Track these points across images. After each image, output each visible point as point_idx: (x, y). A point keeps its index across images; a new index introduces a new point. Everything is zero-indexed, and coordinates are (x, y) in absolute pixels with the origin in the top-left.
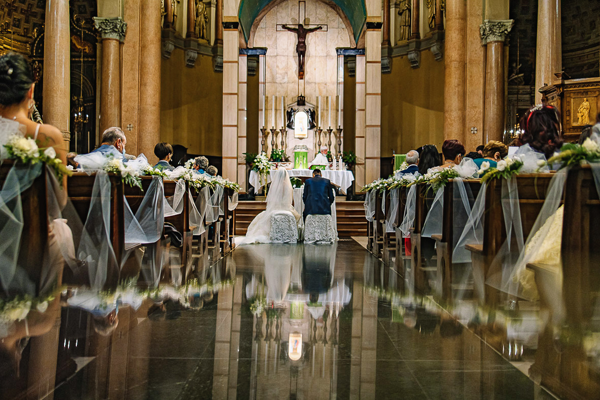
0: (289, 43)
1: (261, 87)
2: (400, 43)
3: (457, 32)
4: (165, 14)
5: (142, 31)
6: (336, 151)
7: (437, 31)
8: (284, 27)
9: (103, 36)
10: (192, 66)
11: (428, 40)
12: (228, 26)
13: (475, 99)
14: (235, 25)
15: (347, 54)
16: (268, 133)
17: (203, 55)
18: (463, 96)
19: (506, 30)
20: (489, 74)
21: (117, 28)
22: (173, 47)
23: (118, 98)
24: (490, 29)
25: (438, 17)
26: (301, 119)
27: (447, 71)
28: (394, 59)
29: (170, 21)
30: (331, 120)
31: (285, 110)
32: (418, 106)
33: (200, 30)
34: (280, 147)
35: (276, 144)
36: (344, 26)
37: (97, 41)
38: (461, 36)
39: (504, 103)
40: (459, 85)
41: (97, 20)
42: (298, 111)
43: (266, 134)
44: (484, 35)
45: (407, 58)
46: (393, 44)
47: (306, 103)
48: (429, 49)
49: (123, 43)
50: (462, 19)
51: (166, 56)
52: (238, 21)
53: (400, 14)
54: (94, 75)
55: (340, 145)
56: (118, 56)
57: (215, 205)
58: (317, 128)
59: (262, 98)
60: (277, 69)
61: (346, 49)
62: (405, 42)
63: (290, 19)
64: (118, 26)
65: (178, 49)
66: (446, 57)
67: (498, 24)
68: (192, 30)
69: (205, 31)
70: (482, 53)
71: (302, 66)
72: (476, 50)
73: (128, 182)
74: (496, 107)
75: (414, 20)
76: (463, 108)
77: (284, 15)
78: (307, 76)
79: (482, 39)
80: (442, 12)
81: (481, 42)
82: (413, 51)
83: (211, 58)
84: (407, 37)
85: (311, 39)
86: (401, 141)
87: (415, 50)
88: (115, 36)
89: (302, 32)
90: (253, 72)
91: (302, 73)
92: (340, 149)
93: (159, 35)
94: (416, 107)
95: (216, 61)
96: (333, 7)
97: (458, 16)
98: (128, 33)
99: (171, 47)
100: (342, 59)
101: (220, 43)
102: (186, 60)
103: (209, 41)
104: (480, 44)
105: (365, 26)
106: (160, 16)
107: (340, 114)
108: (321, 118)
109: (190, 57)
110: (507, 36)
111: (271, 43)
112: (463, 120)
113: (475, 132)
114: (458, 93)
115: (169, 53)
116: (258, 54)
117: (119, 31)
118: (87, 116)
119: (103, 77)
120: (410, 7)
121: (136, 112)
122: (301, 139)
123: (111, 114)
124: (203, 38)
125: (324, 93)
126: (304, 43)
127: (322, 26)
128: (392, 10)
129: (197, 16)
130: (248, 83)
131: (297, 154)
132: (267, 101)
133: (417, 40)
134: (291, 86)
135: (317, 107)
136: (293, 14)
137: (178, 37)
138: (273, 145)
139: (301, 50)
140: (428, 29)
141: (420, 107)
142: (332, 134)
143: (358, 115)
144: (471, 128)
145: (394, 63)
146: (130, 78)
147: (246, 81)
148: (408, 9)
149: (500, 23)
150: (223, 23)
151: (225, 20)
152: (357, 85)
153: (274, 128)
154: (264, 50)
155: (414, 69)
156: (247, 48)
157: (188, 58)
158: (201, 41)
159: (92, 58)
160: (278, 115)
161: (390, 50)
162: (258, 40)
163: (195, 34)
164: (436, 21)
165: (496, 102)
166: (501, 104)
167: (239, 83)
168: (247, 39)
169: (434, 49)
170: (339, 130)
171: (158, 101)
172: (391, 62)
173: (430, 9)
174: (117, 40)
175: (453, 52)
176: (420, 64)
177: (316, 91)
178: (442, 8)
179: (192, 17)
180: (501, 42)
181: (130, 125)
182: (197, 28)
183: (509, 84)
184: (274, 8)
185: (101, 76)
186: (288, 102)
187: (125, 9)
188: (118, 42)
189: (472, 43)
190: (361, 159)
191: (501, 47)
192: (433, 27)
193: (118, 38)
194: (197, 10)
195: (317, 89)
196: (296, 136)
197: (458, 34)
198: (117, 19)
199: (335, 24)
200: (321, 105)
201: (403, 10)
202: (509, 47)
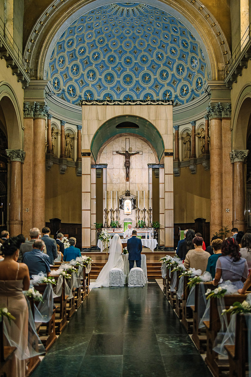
0: (120, 161)
1: (104, 186)
2: (185, 160)
3: (217, 156)
4: (47, 145)
5: (35, 156)
6: (148, 222)
7: (205, 154)
8: (117, 152)
9: (11, 160)
10: (63, 174)
11: (201, 159)
12: (84, 154)
13: (228, 193)
14: (89, 154)
15: (154, 167)
16: (109, 212)
17: (70, 167)
18: (221, 192)
19: (245, 155)
20: (235, 179)
21: (19, 155)
22: (52, 163)
23: (20, 194)
24: (236, 155)
25: (206, 146)
26: (128, 203)
27: (212, 178)
28: (181, 168)
29: (50, 149)
30: (145, 204)
31: (118, 199)
32: (196, 195)
33: (68, 153)
34: (115, 220)
35: (113, 217)
36: (152, 152)
37: (8, 162)
38: (219, 158)
39: (244, 195)
40: (218, 185)
41: (8, 152)
42: (126, 200)
43: (108, 212)
44: (232, 158)
45: (189, 168)
46: (181, 160)
47: (130, 195)
48: (201, 163)
49: (23, 163)
50: (220, 149)
51: (48, 168)
52: (90, 152)
53: (185, 144)
54: (6, 180)
55: (150, 218)
56: (20, 171)
57: (78, 277)
58: (137, 209)
59: (105, 192)
60: (114, 176)
61: (154, 165)
62: (187, 159)
63: (120, 148)
64: (20, 154)
65: (55, 164)
66: (211, 169)
67: (240, 152)
68: (64, 153)
69: (71, 153)
70: (231, 168)
71: (128, 174)
72: (228, 166)
73: (37, 300)
74: (240, 198)
75: (193, 147)
76: (221, 198)
77: (117, 145)
78: (131, 180)
79: (231, 160)
80: (208, 144)
81: (231, 161)
82: (192, 164)
83: (75, 168)
84: (189, 156)
85: (133, 159)
86: (186, 214)
87: (193, 164)
88: (18, 159)
89: (128, 155)
90: (99, 176)
91: (128, 178)
92: (150, 220)
93: (44, 158)
94: (195, 195)
95: (77, 170)
96: (146, 141)
97: (217, 147)
98: (26, 158)
99: (51, 163)
100: (151, 170)
101: (80, 160)
102: (60, 170)
103: (73, 159)
104: (230, 163)
105: (164, 155)
106: (45, 146)
107: (151, 201)
108: (139, 203)
109: (62, 169)
110: (245, 159)
111: (110, 161)
112: (221, 204)
113: (228, 211)
114: (218, 190)
115: (50, 167)
116: (102, 167)
117: (21, 157)
118: (2, 204)
119: (12, 182)
120: (190, 140)
121: (31, 202)
122: (128, 215)
123: (16, 203)
124: (70, 157)
125: (141, 189)
126: (129, 161)
127: (139, 152)
128: (180, 141)
129: (66, 145)
130: (97, 184)
131: (125, 223)
132: (108, 194)
133: (195, 158)
134: (121, 185)
135: (137, 197)
136: (122, 145)
137: (55, 158)
138: (111, 219)
139: (127, 166)
140: (201, 153)
141: (197, 195)
142: (146, 212)
143: (161, 201)
144: (226, 209)
145: (181, 171)
146: (28, 182)
147: (95, 183)
148: (189, 141)
149: (241, 151)
150: (81, 153)
151: (82, 152)
152: (160, 184)
153: (112, 209)
154: (106, 165)
155: (193, 174)
156: (96, 164)
157: (61, 169)
158: (69, 159)
159: (5, 170)
160: (114, 202)
161: (179, 164)
162: (102, 160)
163: (65, 155)
164: (205, 149)
165: (240, 195)
166: (242, 196)
167: (91, 184)
168: (96, 160)
169: (204, 164)
170: (150, 210)
171: (44, 195)
172: (180, 170)
173: (201, 142)
174: (19, 162)
175: (215, 167)
176: (196, 172)
177: (136, 188)
178: (208, 141)
179: (64, 146)
180: (242, 162)
181: (27, 209)
182: (66, 152)
183: (247, 183)
184: (111, 142)
185: (10, 182)
186: (120, 194)
187: (24, 144)
188: (20, 163)
189: (226, 162)
190: (163, 226)
191: (242, 165)
192: (204, 151)
193: (20, 161)
194: (66, 142)
195: (137, 187)
196: (125, 213)
197: (217, 157)
198: (20, 150)
199: (147, 151)
200: (139, 196)
201: (186, 142)
202: (247, 164)
